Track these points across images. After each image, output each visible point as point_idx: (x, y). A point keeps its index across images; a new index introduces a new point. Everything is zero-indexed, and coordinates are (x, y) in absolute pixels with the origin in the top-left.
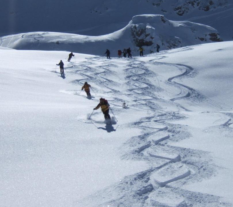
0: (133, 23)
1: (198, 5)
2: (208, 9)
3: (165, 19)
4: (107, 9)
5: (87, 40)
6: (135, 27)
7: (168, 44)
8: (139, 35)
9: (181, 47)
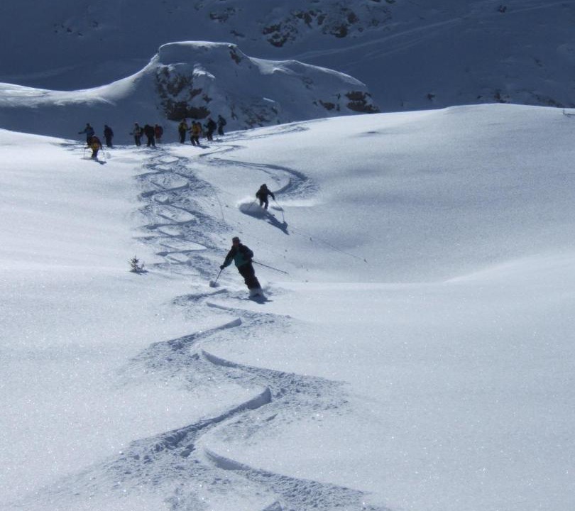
0: (161, 61)
1: (320, 23)
2: (344, 32)
3: (240, 53)
4: (96, 24)
5: (44, 100)
6: (166, 71)
7: (246, 117)
8: (176, 92)
9: (279, 123)
